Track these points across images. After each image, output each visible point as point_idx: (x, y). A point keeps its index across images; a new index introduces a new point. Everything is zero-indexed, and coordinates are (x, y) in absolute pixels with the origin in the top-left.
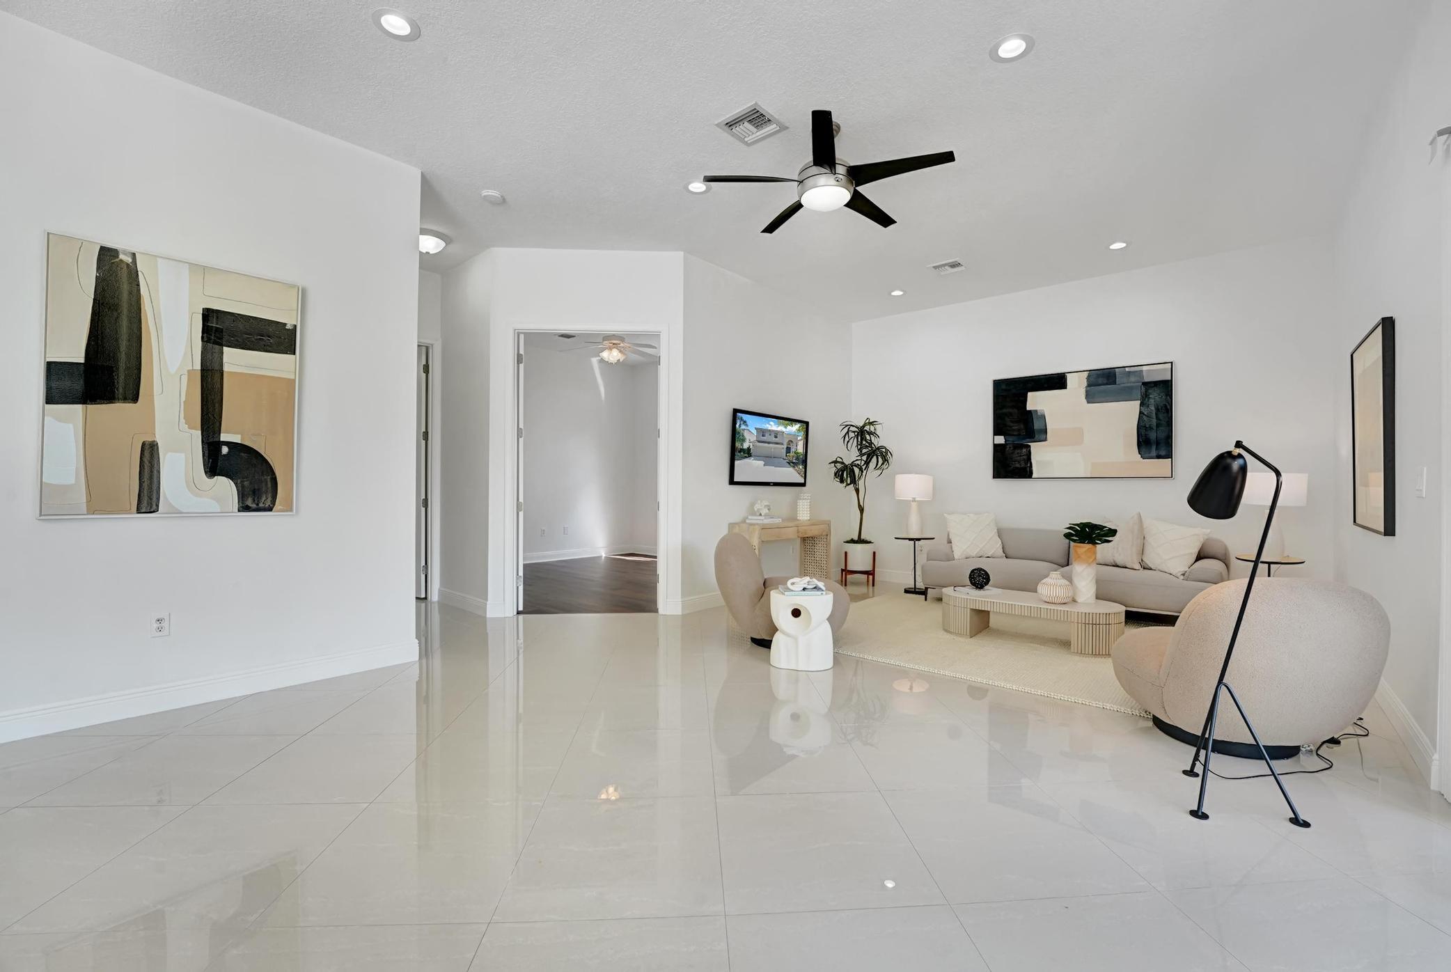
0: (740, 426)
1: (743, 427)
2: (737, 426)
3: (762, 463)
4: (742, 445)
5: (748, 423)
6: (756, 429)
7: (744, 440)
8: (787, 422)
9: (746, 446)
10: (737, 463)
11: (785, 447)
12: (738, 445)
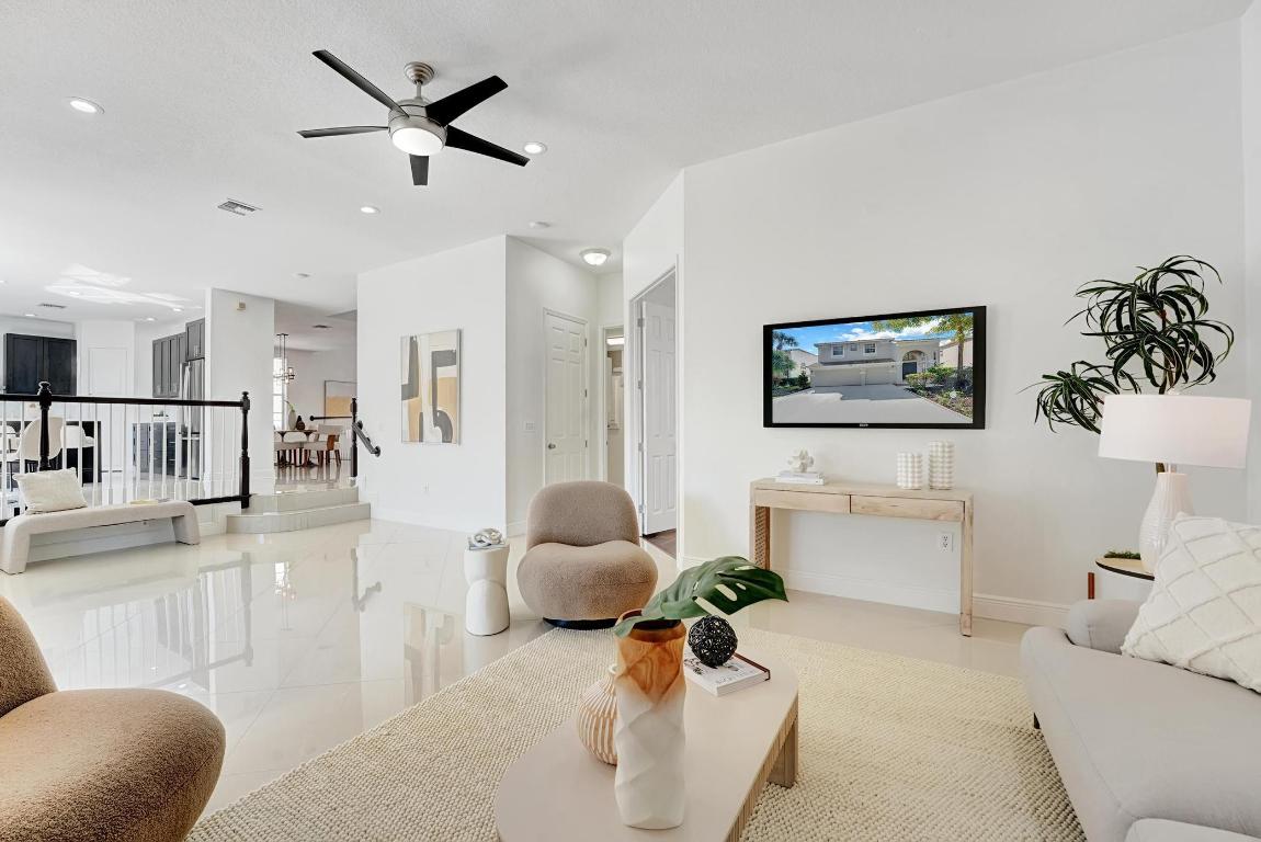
0: (779, 347)
1: (786, 347)
2: (775, 347)
3: (839, 395)
4: (787, 374)
5: (797, 340)
6: (816, 345)
7: (790, 366)
8: (900, 321)
9: (795, 374)
10: (776, 400)
11: (899, 363)
12: (778, 374)
